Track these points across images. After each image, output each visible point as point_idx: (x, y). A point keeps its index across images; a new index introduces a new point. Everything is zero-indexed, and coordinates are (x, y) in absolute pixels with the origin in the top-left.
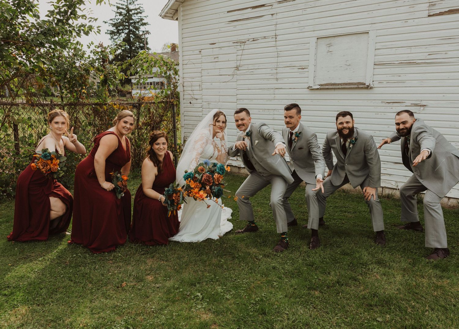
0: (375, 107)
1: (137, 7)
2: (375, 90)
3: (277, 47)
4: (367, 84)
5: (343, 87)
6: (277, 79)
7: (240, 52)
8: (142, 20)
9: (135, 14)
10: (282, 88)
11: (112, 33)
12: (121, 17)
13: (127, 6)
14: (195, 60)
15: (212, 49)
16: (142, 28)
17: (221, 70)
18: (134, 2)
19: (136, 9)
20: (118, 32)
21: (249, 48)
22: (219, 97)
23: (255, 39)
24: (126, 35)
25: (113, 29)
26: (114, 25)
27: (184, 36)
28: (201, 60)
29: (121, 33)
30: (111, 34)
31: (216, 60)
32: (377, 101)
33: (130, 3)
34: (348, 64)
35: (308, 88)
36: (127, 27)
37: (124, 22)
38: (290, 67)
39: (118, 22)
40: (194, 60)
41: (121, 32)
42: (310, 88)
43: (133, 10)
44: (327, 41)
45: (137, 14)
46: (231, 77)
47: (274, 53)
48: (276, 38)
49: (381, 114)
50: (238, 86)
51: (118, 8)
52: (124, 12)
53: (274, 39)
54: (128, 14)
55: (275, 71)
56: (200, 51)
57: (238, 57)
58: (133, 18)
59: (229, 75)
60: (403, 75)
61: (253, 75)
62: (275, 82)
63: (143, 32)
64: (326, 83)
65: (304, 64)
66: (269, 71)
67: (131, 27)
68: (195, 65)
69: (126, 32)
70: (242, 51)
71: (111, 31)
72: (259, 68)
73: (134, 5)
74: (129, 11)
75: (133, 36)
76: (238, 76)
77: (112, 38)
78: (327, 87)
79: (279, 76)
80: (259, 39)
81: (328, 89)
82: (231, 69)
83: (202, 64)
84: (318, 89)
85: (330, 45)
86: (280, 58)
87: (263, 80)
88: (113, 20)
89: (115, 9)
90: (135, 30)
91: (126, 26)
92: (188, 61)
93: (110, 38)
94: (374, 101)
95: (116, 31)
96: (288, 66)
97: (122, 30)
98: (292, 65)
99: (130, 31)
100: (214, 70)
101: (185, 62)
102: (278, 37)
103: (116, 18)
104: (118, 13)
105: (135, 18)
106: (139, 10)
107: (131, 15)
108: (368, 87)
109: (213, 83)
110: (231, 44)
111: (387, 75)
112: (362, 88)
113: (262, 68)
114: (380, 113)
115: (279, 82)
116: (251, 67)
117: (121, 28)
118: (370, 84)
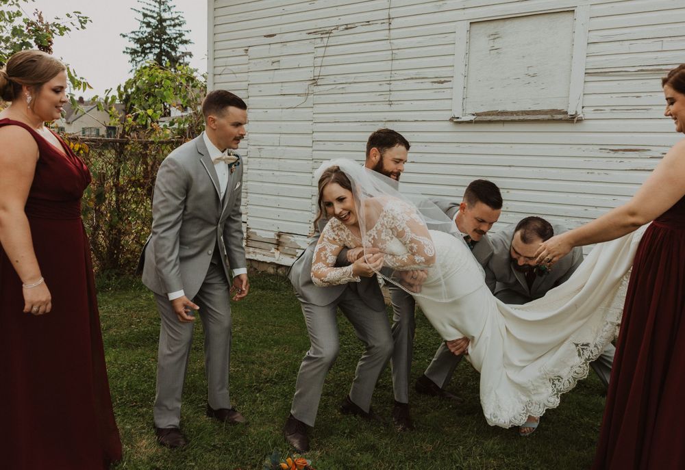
0: (587, 159)
1: (175, 16)
2: (587, 125)
3: (391, 41)
4: (571, 112)
5: (521, 117)
6: (390, 103)
7: (320, 52)
8: (181, 35)
9: (170, 25)
10: (399, 121)
11: (134, 52)
12: (149, 30)
13: (159, 14)
14: (237, 67)
15: (268, 46)
16: (182, 48)
17: (284, 84)
18: (170, 9)
19: (173, 19)
20: (143, 52)
21: (338, 43)
22: (279, 135)
23: (349, 26)
24: (155, 57)
25: (136, 46)
26: (138, 41)
27: (218, 21)
28: (247, 66)
29: (147, 53)
30: (131, 53)
31: (276, 66)
32: (591, 147)
33: (164, 10)
34: (531, 74)
35: (451, 120)
36: (158, 45)
37: (153, 36)
38: (416, 78)
39: (144, 36)
40: (233, 67)
41: (148, 51)
42: (456, 121)
43: (168, 19)
44: (491, 28)
45: (174, 26)
46: (302, 99)
47: (384, 53)
48: (390, 24)
49: (599, 174)
50: (315, 116)
51: (145, 15)
52: (154, 22)
53: (386, 26)
54: (159, 26)
55: (386, 88)
56: (247, 50)
57: (316, 59)
58: (168, 32)
59: (299, 95)
60: (645, 94)
61: (344, 95)
62: (387, 108)
63: (183, 53)
64: (485, 111)
65: (443, 72)
66: (375, 86)
67: (163, 45)
68: (237, 75)
69: (156, 52)
70: (324, 48)
71: (132, 49)
72: (355, 81)
73: (170, 13)
74: (161, 21)
75: (166, 59)
76: (315, 97)
77: (133, 60)
78: (489, 118)
79: (395, 96)
80: (357, 25)
81: (490, 122)
82: (304, 83)
83: (250, 74)
84: (470, 122)
85: (496, 36)
86: (397, 62)
87: (362, 104)
88: (137, 33)
89: (141, 18)
90: (169, 50)
91: (157, 43)
92: (223, 68)
93: (130, 59)
94: (584, 147)
95: (140, 50)
96: (414, 76)
97: (150, 48)
98: (421, 76)
99: (162, 50)
100: (271, 85)
101: (219, 70)
102: (393, 22)
103: (142, 30)
104: (144, 22)
105: (171, 32)
106: (177, 21)
107: (165, 28)
108: (573, 119)
109: (269, 111)
110: (304, 35)
111: (612, 95)
112: (560, 121)
113: (361, 81)
114: (596, 172)
115: (394, 107)
116: (340, 79)
117: (148, 45)
118: (576, 113)
